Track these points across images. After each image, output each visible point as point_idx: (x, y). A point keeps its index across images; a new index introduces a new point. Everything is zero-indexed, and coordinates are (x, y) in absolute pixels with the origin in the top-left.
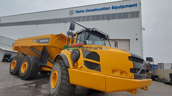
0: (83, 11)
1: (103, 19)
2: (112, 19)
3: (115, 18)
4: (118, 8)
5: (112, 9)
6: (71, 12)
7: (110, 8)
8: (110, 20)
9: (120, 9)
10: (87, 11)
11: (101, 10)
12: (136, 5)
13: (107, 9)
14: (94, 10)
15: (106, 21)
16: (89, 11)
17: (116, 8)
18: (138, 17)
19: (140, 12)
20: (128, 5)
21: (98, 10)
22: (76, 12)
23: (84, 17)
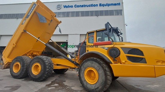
0: (72, 7)
1: (92, 15)
2: (100, 15)
3: (103, 15)
4: (105, 6)
5: (100, 6)
6: (59, 7)
7: (97, 5)
8: (98, 17)
9: (107, 7)
10: (76, 6)
11: (89, 6)
12: (119, 4)
13: (95, 6)
14: (82, 6)
15: (95, 18)
16: (78, 7)
17: (103, 5)
18: (121, 14)
19: (123, 10)
20: (113, 4)
21: (87, 6)
22: (65, 7)
23: (73, 12)
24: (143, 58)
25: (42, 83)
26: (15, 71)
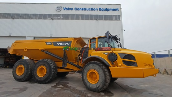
0: (72, 9)
1: (92, 19)
2: (100, 20)
3: (102, 20)
4: (104, 10)
5: (99, 10)
6: (59, 9)
7: (97, 9)
8: (98, 21)
9: (106, 11)
10: (76, 9)
11: (89, 10)
12: (117, 10)
13: (94, 10)
14: (82, 9)
15: (94, 22)
16: (78, 10)
17: (103, 10)
18: (120, 20)
19: (121, 16)
20: (112, 9)
21: (87, 10)
22: (64, 10)
23: (73, 15)
24: (135, 62)
25: (47, 85)
26: (18, 74)
